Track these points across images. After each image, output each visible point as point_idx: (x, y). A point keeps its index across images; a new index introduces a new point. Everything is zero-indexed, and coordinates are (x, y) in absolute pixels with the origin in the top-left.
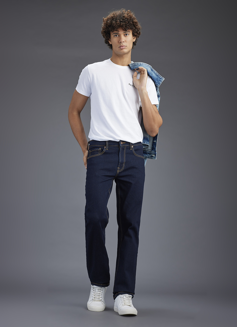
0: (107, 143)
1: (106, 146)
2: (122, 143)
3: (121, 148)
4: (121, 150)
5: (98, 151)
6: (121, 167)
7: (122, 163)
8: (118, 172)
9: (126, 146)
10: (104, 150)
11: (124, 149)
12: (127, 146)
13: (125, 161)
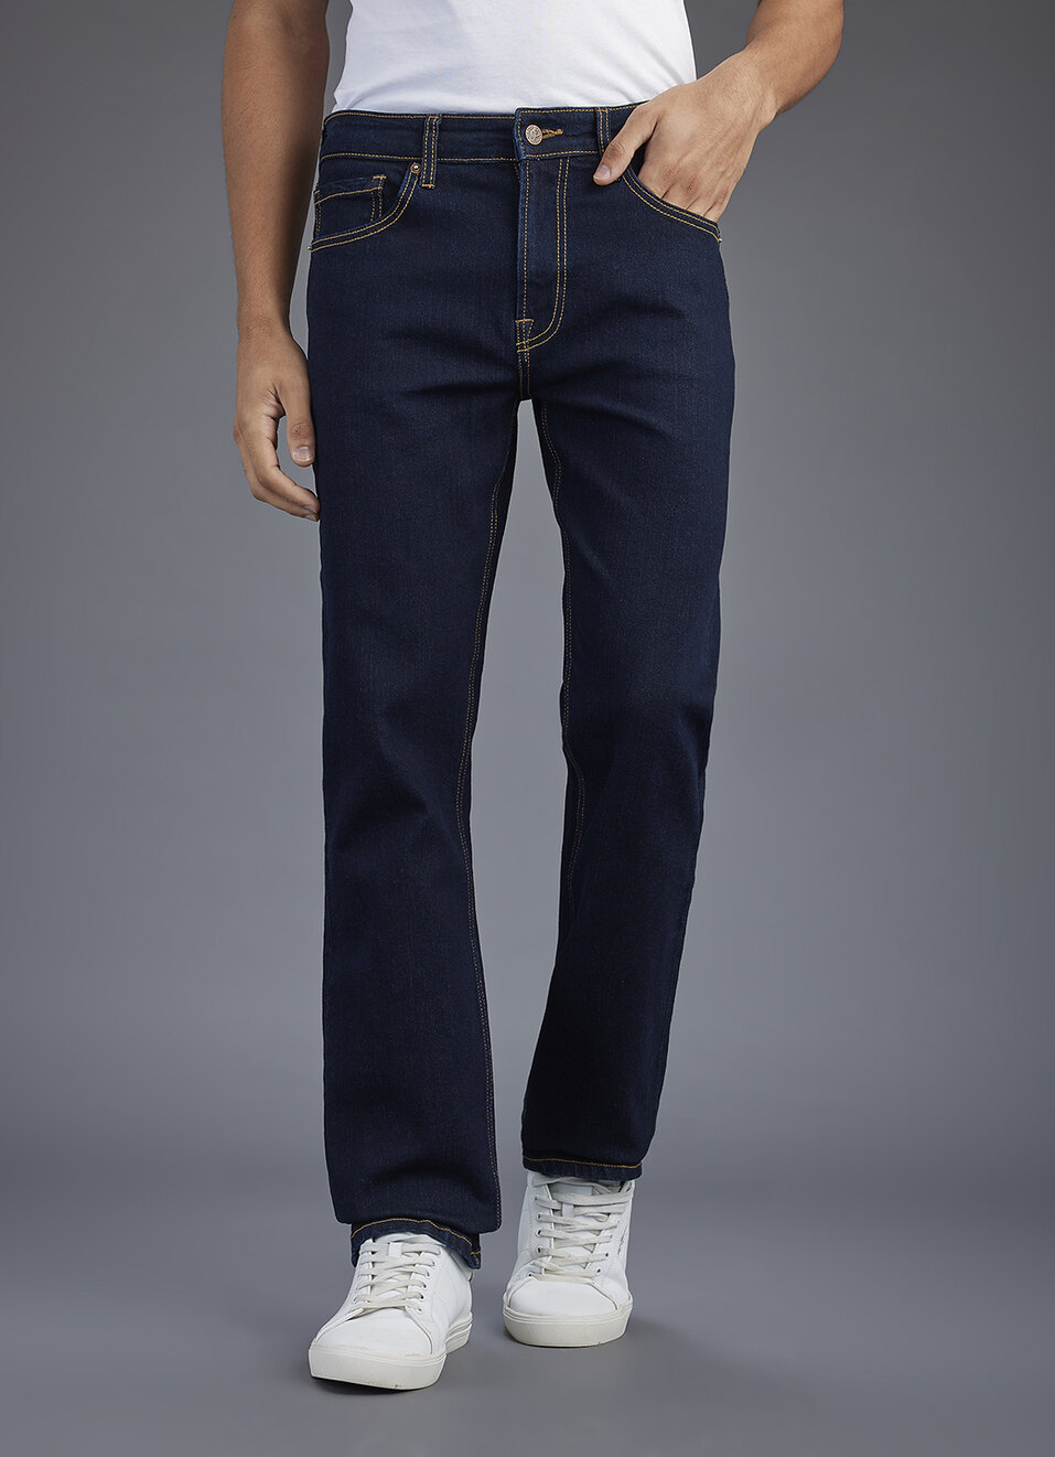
0: (431, 139)
1: (419, 162)
2: (534, 134)
3: (525, 173)
4: (526, 185)
5: (365, 198)
6: (541, 314)
7: (544, 282)
8: (525, 347)
9: (565, 158)
10: (407, 192)
11: (551, 180)
12: (573, 157)
13: (562, 261)
